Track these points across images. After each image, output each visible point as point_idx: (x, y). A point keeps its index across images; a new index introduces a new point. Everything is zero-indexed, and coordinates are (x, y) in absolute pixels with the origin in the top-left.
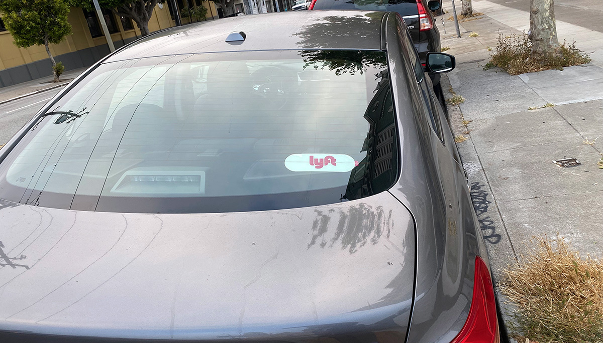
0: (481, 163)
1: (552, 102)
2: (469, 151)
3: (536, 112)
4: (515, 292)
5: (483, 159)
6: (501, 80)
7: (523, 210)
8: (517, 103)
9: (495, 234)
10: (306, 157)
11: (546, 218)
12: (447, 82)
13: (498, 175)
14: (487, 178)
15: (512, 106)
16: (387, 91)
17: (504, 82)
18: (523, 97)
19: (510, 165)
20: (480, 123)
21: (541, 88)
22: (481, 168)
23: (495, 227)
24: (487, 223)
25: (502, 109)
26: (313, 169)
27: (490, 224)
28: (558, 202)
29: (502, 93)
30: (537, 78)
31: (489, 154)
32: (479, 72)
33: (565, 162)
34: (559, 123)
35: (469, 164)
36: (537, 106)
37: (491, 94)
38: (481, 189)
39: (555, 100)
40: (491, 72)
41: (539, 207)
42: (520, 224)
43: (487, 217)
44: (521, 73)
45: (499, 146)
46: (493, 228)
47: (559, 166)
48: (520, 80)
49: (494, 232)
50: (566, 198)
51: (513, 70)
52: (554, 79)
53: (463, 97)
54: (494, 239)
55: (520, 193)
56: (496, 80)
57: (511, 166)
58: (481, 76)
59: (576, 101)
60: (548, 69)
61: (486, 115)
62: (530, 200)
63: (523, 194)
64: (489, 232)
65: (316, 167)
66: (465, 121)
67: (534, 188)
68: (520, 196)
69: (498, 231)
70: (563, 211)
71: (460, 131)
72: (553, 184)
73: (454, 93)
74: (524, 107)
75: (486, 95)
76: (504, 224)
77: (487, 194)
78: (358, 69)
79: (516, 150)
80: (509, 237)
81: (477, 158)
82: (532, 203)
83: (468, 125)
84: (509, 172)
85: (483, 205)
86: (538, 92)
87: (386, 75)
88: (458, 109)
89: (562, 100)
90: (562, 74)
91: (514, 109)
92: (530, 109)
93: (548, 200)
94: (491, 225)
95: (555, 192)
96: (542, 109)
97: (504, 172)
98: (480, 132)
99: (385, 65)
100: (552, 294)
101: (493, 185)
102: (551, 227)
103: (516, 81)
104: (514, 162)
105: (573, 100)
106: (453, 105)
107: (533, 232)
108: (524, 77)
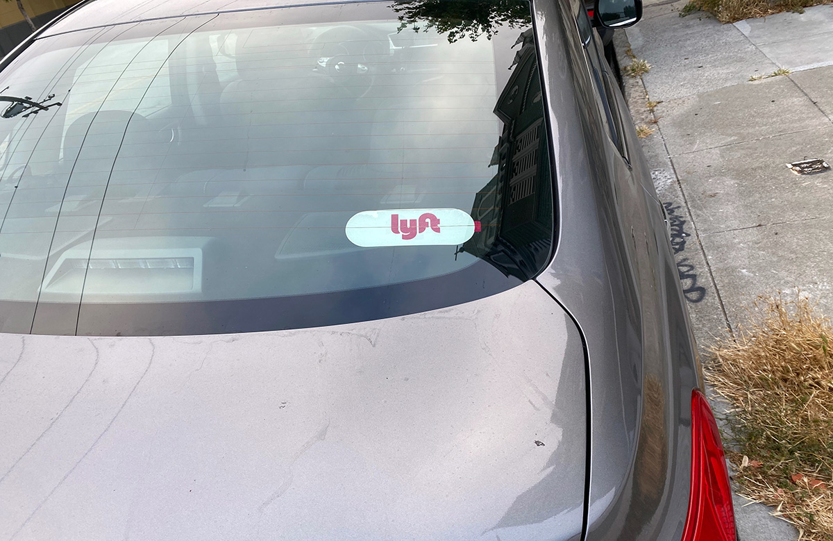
0: (675, 171)
1: (787, 67)
2: (658, 151)
3: (761, 84)
4: (726, 381)
5: (678, 164)
6: (706, 32)
7: (739, 246)
8: (732, 69)
9: (696, 286)
10: (384, 216)
11: (775, 259)
12: (623, 39)
13: (701, 190)
14: (683, 195)
15: (723, 76)
16: (532, 67)
17: (712, 35)
18: (741, 60)
19: (720, 173)
20: (674, 105)
21: (769, 44)
22: (676, 180)
23: (695, 276)
24: (684, 269)
25: (709, 81)
26: (397, 240)
27: (688, 271)
28: (794, 233)
29: (708, 55)
30: (762, 28)
31: (686, 156)
32: (673, 20)
33: (805, 165)
34: (797, 101)
35: (657, 173)
36: (761, 74)
37: (690, 56)
38: (675, 214)
39: (791, 63)
40: (692, 20)
41: (765, 241)
42: (734, 269)
43: (685, 260)
44: (738, 19)
45: (703, 142)
46: (694, 277)
47: (796, 173)
48: (736, 31)
49: (694, 284)
50: (806, 226)
51: (725, 15)
52: (789, 28)
53: (648, 63)
54: (694, 295)
55: (735, 218)
56: (698, 32)
57: (722, 174)
58: (676, 26)
59: (824, 64)
60: (780, 11)
61: (684, 92)
62: (751, 230)
63: (740, 221)
64: (687, 283)
65: (404, 237)
66: (650, 103)
67: (757, 210)
68: (735, 224)
69: (701, 282)
70: (802, 247)
71: (643, 119)
72: (786, 203)
73: (634, 57)
74: (742, 76)
75: (683, 58)
76: (710, 270)
77: (684, 222)
78: (483, 31)
79: (729, 147)
80: (717, 291)
81: (669, 163)
82: (753, 235)
83: (655, 109)
84: (718, 184)
85: (678, 240)
86: (764, 51)
87: (530, 39)
88: (640, 83)
89: (802, 63)
90: (802, 18)
91: (726, 80)
92: (753, 80)
93: (779, 230)
94: (691, 272)
95: (789, 216)
96: (770, 80)
97: (711, 185)
98: (673, 119)
99: (529, 22)
100: (785, 387)
101: (693, 207)
102: (784, 274)
103: (730, 33)
104: (725, 169)
105: (818, 62)
106: (633, 77)
107: (755, 282)
108: (744, 26)
